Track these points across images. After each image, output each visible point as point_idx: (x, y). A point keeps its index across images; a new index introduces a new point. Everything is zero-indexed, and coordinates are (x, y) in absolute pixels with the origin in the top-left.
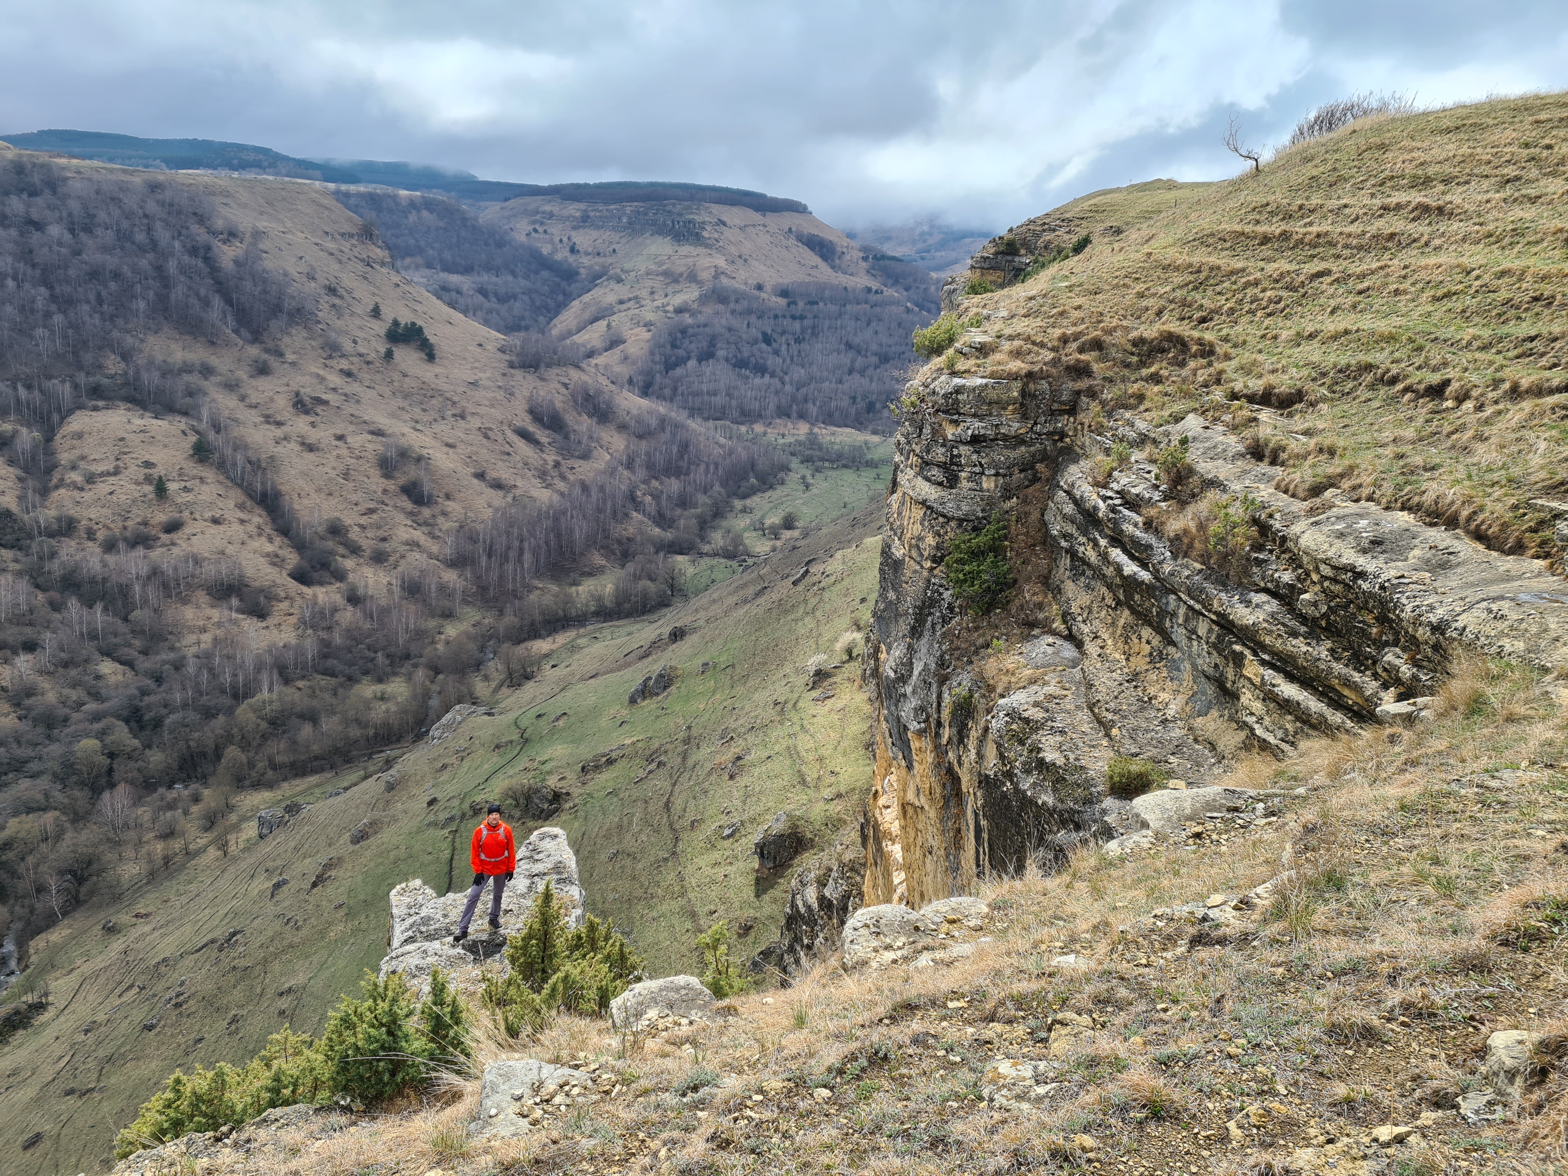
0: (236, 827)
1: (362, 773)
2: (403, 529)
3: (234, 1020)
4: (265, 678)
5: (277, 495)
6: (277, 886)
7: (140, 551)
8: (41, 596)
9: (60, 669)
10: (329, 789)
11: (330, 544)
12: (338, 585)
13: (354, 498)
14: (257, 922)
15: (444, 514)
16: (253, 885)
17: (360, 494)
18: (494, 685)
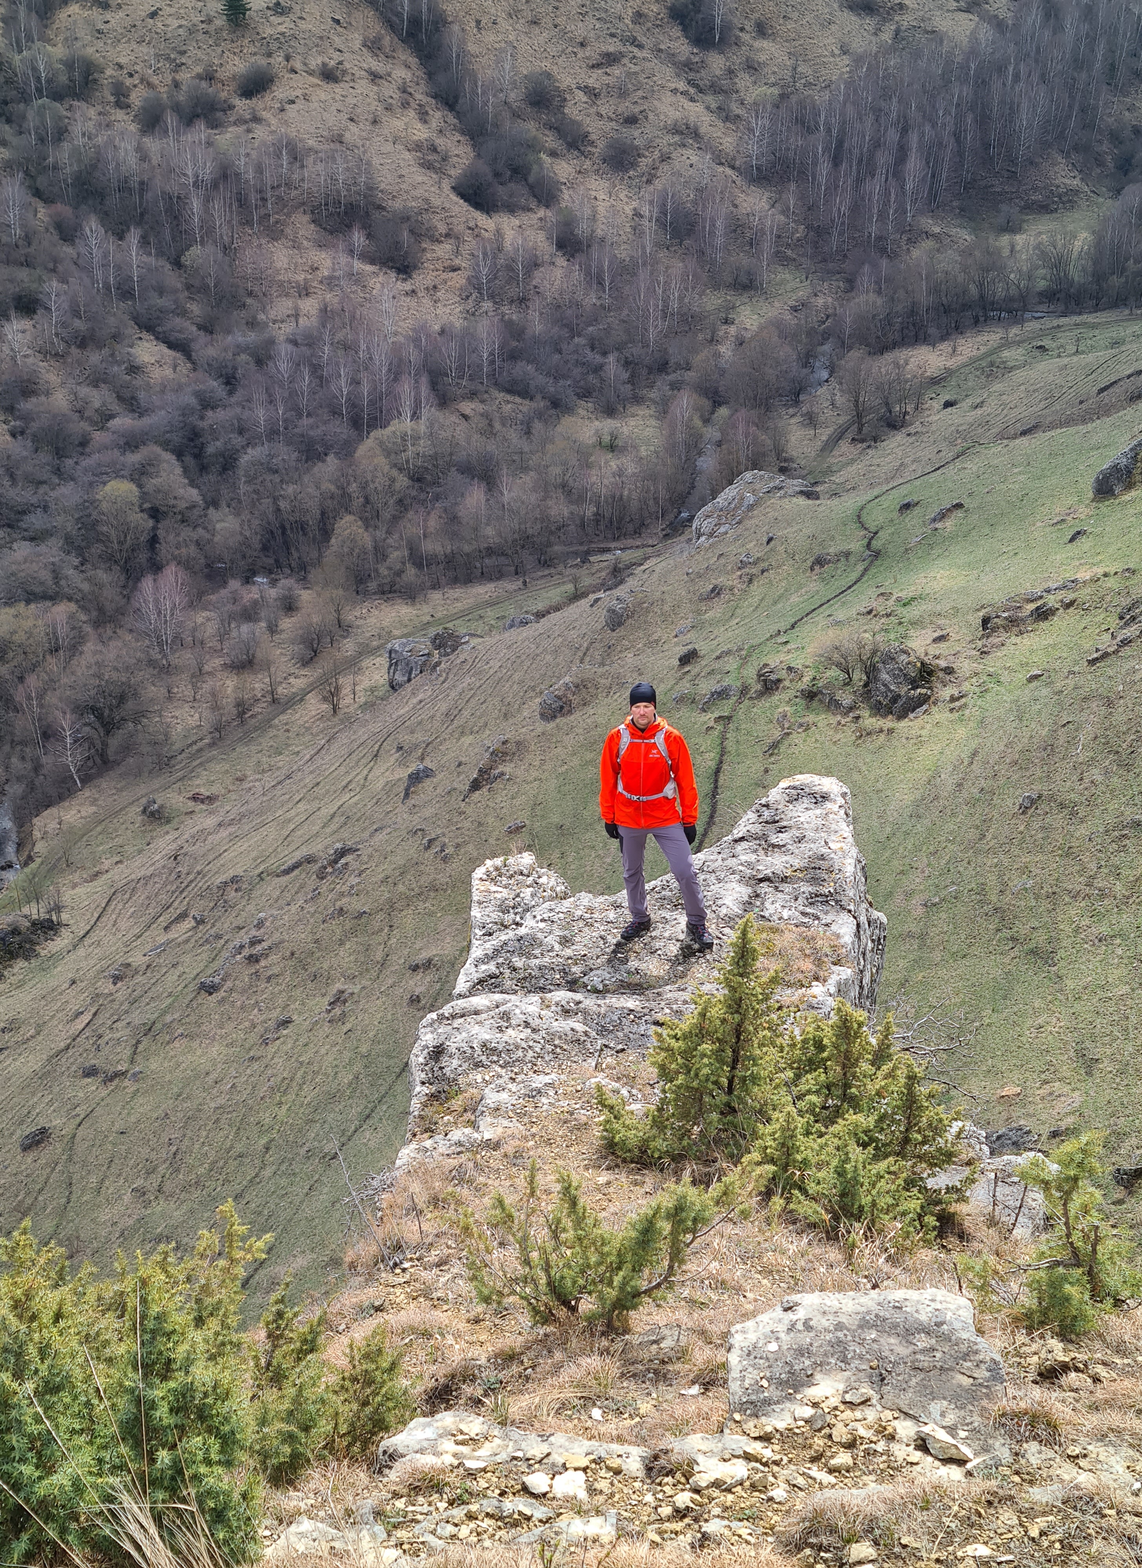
0: (352, 665)
1: (570, 587)
2: (668, 98)
3: (339, 999)
4: (406, 388)
5: (439, 22)
6: (416, 778)
7: (200, 132)
8: (43, 212)
9: (74, 350)
10: (511, 611)
11: (530, 128)
12: (541, 213)
13: (580, 30)
14: (381, 836)
15: (752, 67)
16: (377, 772)
17: (590, 21)
18: (825, 434)
